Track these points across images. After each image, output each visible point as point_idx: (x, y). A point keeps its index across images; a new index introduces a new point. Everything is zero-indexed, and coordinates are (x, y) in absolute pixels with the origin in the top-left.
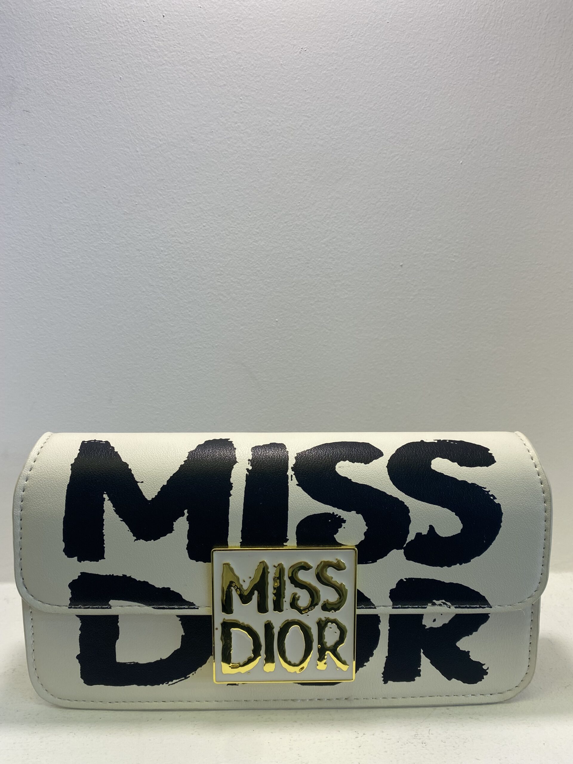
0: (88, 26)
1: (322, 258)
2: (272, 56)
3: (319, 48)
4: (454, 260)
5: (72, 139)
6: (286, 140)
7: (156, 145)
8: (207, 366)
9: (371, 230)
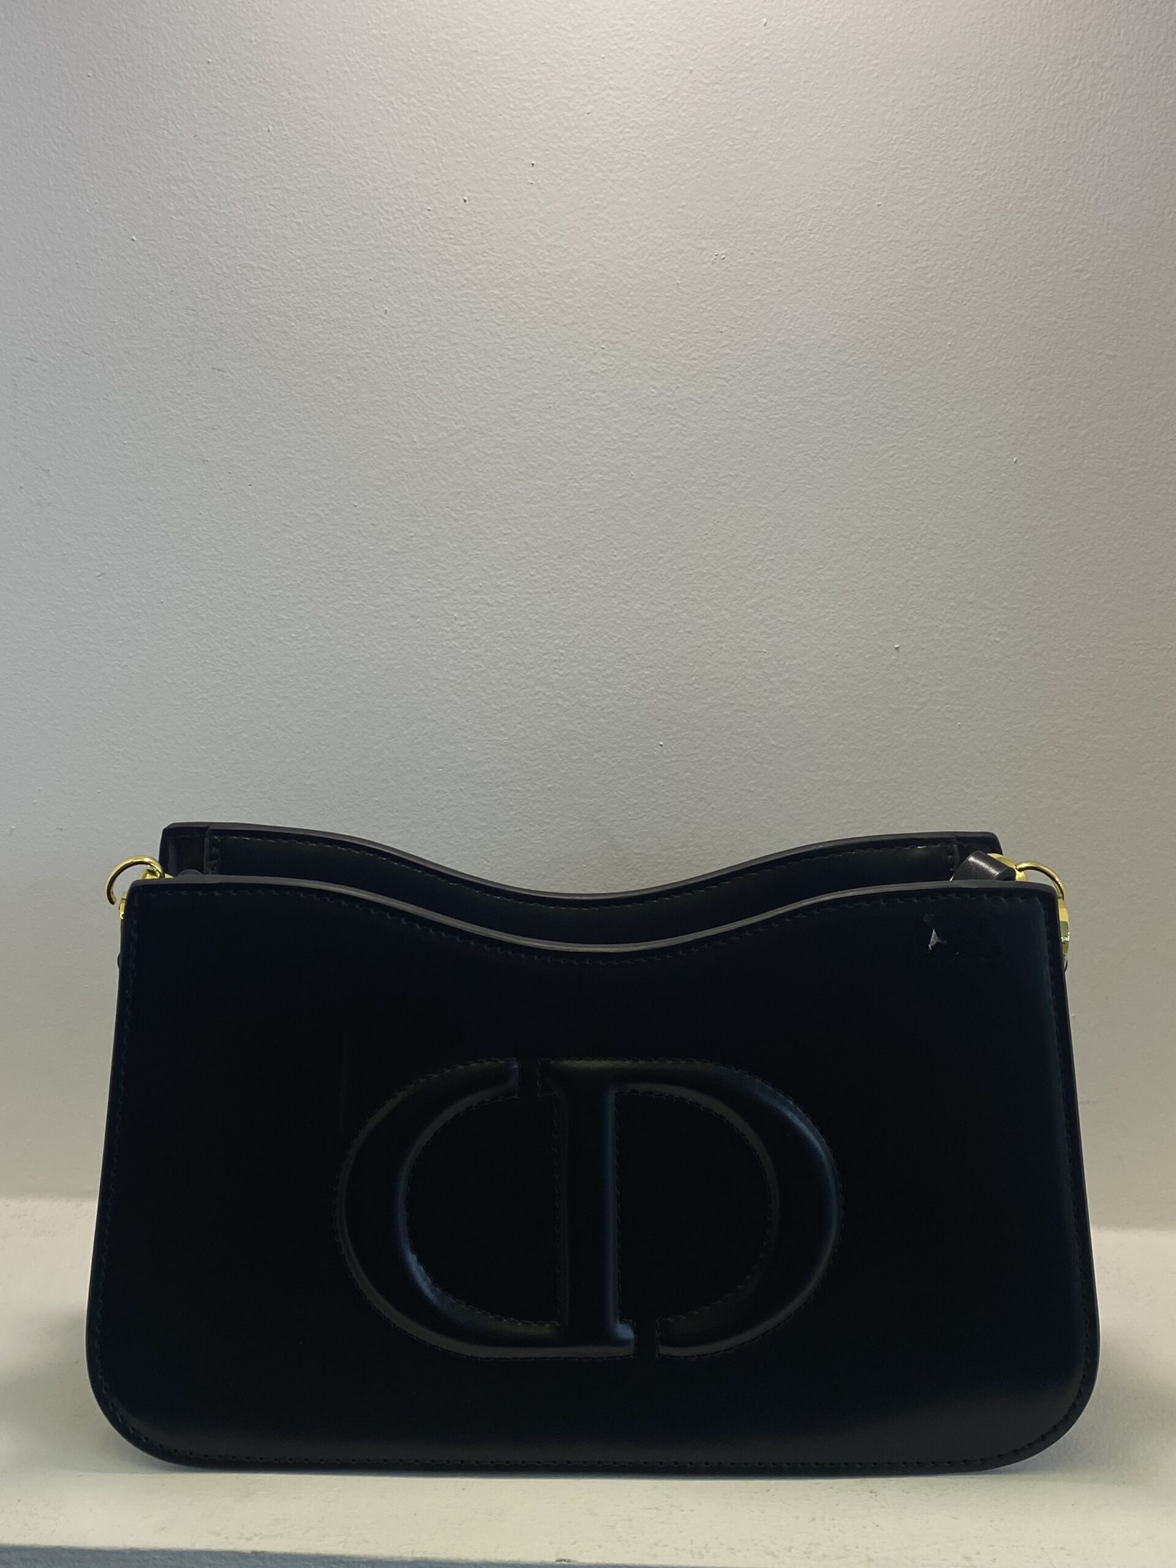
0: (329, 220)
1: (747, 632)
2: (661, 269)
3: (749, 255)
4: (998, 640)
5: (298, 418)
6: (684, 422)
7: (448, 431)
8: (531, 823)
9: (839, 583)
